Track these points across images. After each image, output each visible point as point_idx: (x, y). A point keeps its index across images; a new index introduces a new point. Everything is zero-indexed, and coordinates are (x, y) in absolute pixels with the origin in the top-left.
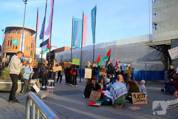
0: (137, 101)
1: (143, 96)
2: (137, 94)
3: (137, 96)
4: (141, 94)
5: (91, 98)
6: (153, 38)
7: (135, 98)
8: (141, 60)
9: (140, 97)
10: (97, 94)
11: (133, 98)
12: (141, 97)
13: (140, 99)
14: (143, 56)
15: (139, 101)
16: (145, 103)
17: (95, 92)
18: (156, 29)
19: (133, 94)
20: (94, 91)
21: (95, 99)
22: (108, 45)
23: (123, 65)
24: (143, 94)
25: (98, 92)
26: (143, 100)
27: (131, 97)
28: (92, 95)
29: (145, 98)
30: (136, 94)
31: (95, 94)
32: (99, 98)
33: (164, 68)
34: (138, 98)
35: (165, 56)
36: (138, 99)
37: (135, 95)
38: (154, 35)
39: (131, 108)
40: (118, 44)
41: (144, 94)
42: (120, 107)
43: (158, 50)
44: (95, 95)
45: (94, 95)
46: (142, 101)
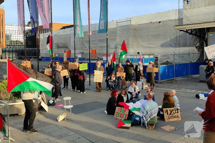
0: (169, 118)
1: (177, 111)
2: (170, 110)
3: (169, 112)
4: (174, 110)
5: (117, 116)
6: (183, 15)
7: (168, 114)
8: (167, 45)
9: (172, 113)
10: (123, 111)
11: (165, 115)
12: (174, 113)
13: (172, 115)
14: (169, 40)
15: (171, 118)
16: (179, 120)
17: (121, 109)
18: (188, 3)
19: (165, 109)
20: (119, 107)
21: (121, 117)
22: (120, 24)
23: (144, 57)
24: (176, 109)
25: (124, 109)
26: (177, 116)
27: (162, 113)
28: (117, 113)
29: (179, 114)
30: (168, 109)
31: (121, 111)
32: (127, 116)
33: (199, 56)
34: (170, 114)
35: (200, 40)
36: (171, 116)
37: (167, 111)
38: (185, 12)
39: (164, 128)
40: (133, 23)
41: (178, 109)
42: (152, 128)
43: (191, 34)
44: (121, 113)
45: (119, 112)
46: (175, 117)
